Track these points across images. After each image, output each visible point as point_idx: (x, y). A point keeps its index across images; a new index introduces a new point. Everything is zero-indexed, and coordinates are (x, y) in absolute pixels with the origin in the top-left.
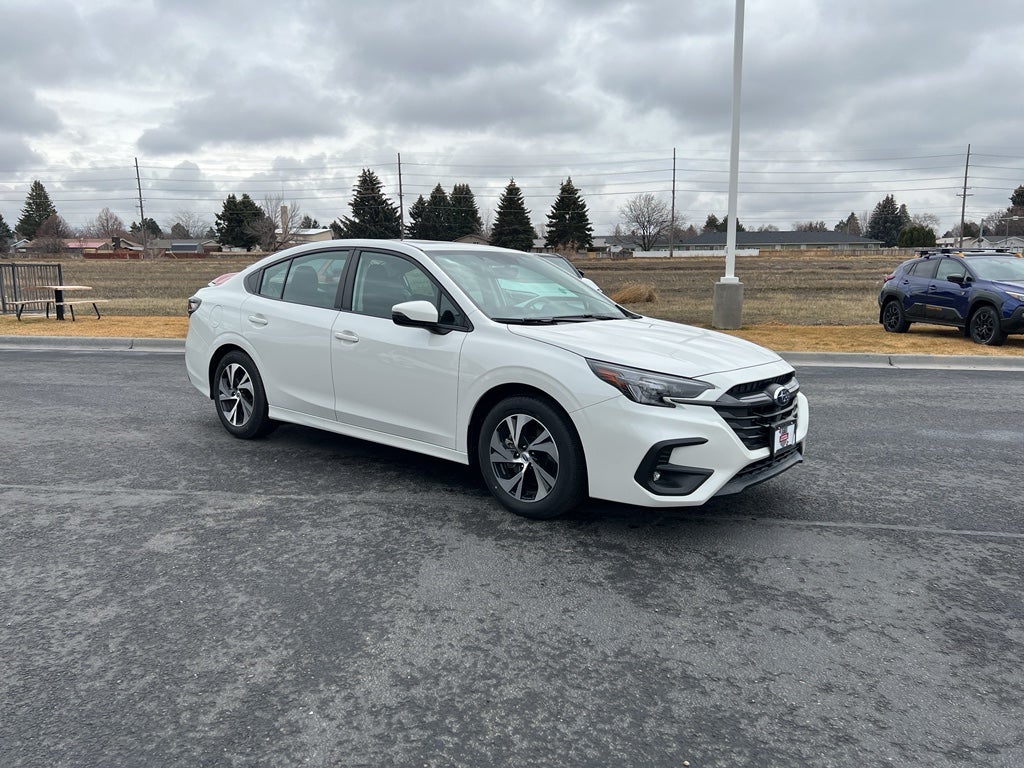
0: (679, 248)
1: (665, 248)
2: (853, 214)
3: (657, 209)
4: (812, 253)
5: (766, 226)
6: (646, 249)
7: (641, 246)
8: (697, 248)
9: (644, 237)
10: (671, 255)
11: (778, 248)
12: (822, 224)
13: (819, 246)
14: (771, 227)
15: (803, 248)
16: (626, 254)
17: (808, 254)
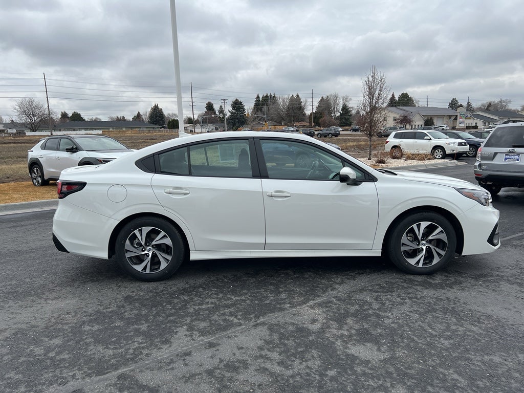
0: (55, 130)
1: (46, 130)
2: (139, 112)
3: (37, 107)
4: (130, 132)
5: (94, 118)
6: (34, 130)
7: (30, 129)
8: (65, 130)
9: (31, 123)
10: (52, 134)
11: (111, 130)
12: (123, 118)
13: (132, 129)
14: (97, 118)
15: (124, 129)
16: (21, 133)
17: (128, 132)
